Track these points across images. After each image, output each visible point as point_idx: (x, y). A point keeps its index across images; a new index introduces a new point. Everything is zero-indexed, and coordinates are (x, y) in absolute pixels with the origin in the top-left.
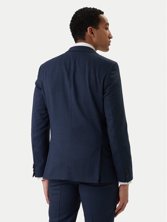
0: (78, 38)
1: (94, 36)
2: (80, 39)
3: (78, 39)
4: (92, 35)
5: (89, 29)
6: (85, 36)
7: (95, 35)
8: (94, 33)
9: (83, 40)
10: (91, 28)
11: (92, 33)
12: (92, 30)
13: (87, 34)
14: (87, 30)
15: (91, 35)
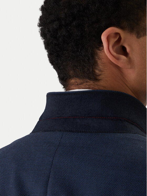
0: (71, 72)
1: (130, 61)
2: (77, 76)
3: (70, 77)
4: (123, 57)
5: (108, 39)
6: (95, 64)
7: (135, 56)
8: (128, 50)
9: (90, 79)
10: (117, 34)
11: (123, 51)
12: (120, 39)
13: (100, 54)
14: (101, 42)
15: (118, 59)
